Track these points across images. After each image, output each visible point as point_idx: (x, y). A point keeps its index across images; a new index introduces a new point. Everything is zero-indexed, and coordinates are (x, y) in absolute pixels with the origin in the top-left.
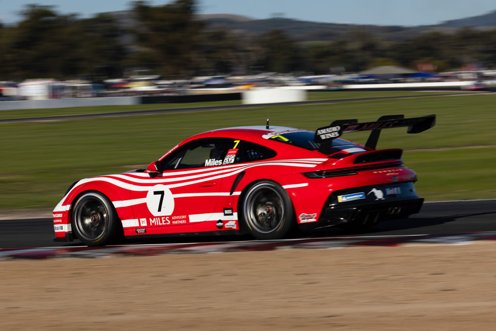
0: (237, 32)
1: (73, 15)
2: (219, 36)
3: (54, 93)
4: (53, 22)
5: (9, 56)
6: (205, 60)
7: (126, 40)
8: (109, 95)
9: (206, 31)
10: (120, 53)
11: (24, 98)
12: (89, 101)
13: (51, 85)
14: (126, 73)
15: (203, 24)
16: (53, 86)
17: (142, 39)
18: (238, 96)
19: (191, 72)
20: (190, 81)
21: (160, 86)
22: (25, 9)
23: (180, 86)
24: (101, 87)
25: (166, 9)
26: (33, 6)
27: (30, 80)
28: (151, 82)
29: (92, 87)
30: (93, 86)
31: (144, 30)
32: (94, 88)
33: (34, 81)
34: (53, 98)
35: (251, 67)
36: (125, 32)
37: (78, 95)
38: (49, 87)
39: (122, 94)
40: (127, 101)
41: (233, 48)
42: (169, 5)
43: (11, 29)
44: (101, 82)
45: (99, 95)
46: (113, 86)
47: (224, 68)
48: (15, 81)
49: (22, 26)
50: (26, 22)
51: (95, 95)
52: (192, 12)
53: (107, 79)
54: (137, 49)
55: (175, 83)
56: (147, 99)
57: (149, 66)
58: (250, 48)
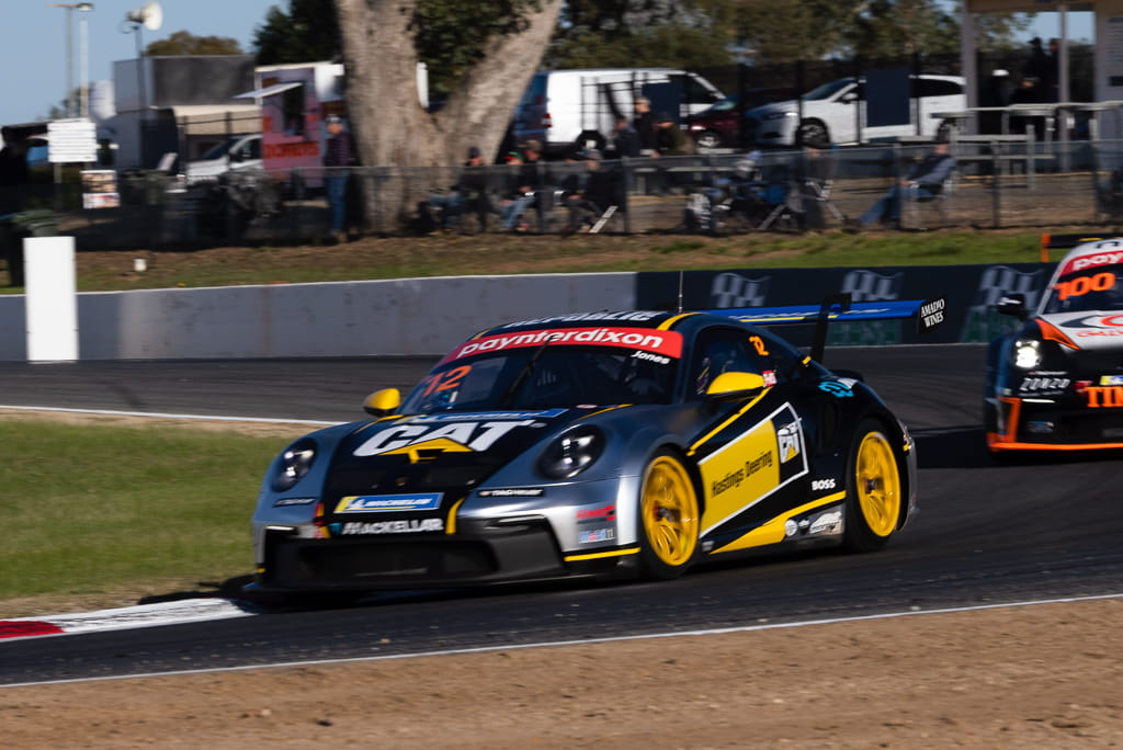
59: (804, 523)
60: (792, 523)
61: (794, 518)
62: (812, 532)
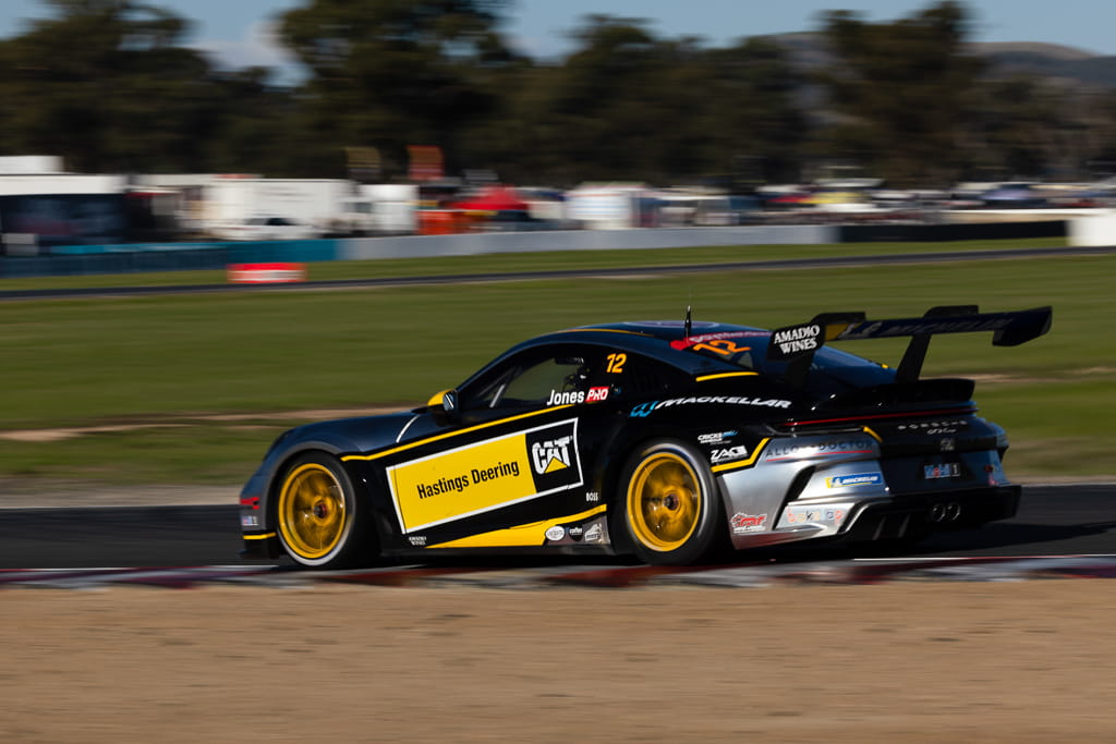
0: (1057, 83)
1: (691, 40)
2: (1016, 92)
3: (646, 214)
4: (646, 55)
5: (544, 131)
6: (984, 145)
7: (808, 99)
8: (768, 221)
9: (987, 80)
10: (795, 126)
11: (579, 225)
12: (722, 233)
13: (638, 196)
14: (806, 172)
15: (981, 64)
16: (641, 199)
17: (844, 96)
18: (1059, 229)
19: (954, 172)
20: (951, 192)
21: (881, 203)
22: (583, 25)
23: (929, 202)
24: (749, 203)
25: (900, 31)
26: (601, 18)
27: (592, 183)
28: (862, 194)
29: (728, 204)
30: (732, 201)
31: (848, 75)
32: (734, 205)
33: (602, 186)
34: (642, 226)
35: (1089, 163)
36: (805, 79)
37: (699, 220)
38: (634, 200)
39: (798, 220)
40: (809, 235)
41: (1049, 120)
42: (905, 21)
43: (549, 69)
44: (752, 193)
45: (745, 222)
46: (778, 202)
47: (1028, 164)
48: (557, 187)
49: (574, 62)
50: (584, 54)
51: (737, 221)
52: (957, 35)
53: (763, 185)
54: (834, 118)
55: (916, 198)
56: (853, 231)
57: (859, 157)
58: (1085, 121)
59: (577, 530)
60: (561, 529)
61: (563, 525)
62: (587, 540)
